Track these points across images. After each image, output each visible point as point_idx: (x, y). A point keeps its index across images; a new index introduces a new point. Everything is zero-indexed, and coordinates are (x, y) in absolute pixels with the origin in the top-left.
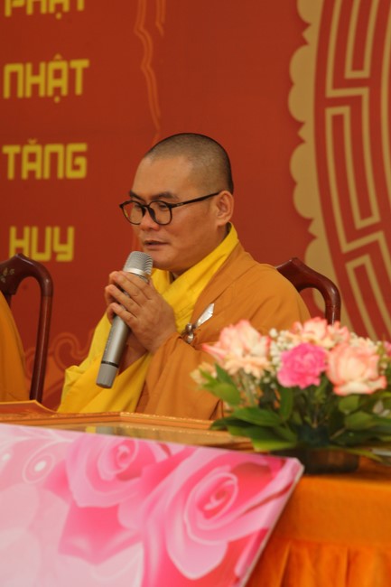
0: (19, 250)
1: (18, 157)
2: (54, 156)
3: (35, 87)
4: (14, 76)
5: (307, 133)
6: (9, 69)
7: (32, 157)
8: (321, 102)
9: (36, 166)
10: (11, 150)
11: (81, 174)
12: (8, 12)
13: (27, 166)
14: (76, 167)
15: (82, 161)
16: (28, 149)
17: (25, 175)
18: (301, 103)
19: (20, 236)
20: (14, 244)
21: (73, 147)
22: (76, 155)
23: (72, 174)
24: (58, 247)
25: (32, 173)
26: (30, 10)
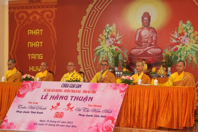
0: (31, 70)
1: (31, 56)
2: (37, 56)
3: (33, 46)
4: (30, 44)
5: (80, 53)
6: (29, 43)
7: (33, 56)
8: (82, 49)
9: (34, 57)
10: (29, 55)
11: (42, 58)
12: (28, 34)
13: (32, 57)
14: (41, 57)
15: (42, 57)
16: (32, 55)
17: (32, 59)
18: (79, 49)
19: (31, 68)
20: (30, 69)
21: (40, 55)
22: (41, 56)
23: (40, 58)
24: (38, 69)
25: (33, 58)
26: (32, 34)
